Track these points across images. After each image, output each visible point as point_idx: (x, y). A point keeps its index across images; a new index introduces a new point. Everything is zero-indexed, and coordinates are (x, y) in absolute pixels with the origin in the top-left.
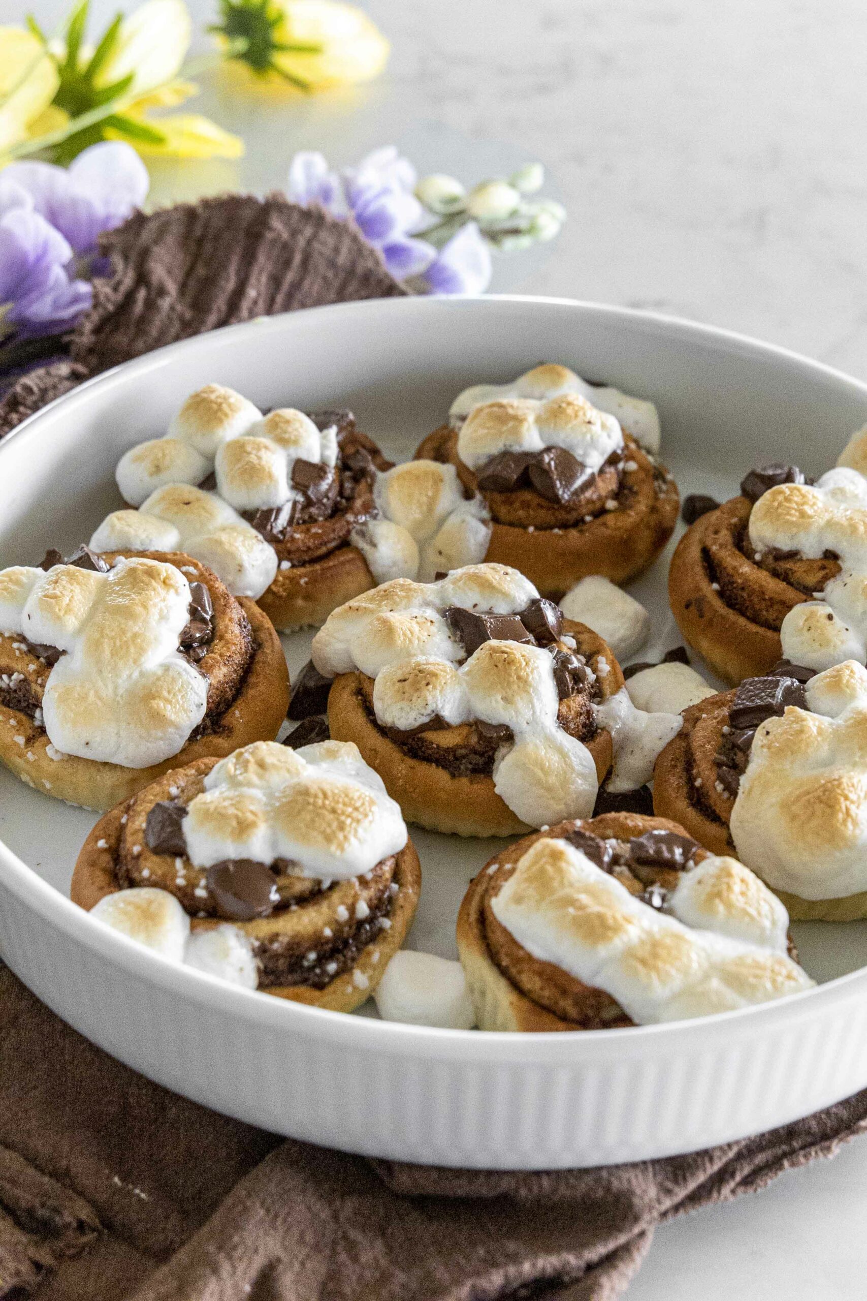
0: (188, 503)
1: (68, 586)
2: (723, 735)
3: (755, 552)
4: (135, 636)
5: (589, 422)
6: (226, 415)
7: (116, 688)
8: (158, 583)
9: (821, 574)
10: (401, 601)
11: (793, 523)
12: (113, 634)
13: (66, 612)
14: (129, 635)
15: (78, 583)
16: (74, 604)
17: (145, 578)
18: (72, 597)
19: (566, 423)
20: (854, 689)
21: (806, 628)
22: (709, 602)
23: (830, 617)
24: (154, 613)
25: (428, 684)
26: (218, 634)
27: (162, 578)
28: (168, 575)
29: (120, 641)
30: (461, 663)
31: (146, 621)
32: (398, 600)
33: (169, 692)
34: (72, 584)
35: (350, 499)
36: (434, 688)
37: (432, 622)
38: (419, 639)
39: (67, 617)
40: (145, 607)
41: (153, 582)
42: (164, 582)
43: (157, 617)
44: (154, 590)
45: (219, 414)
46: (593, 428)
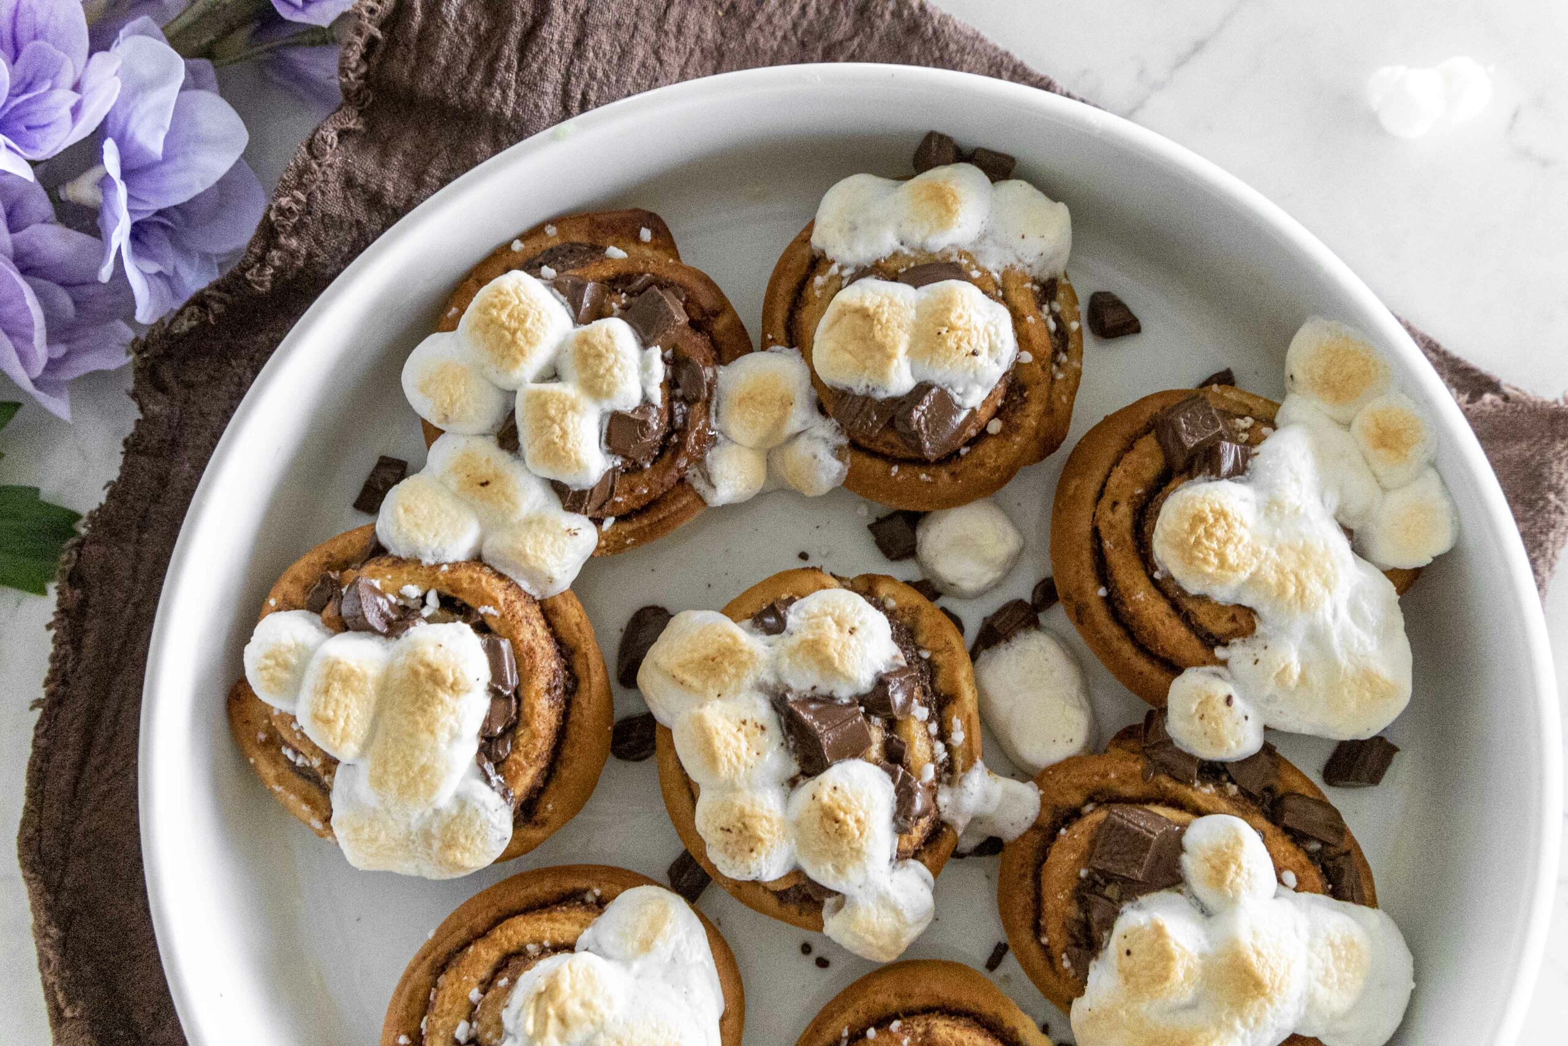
0: (485, 484)
1: (342, 698)
2: (1079, 878)
3: (1156, 569)
4: (424, 769)
5: (974, 353)
6: (522, 352)
7: (409, 825)
8: (445, 692)
9: (1230, 626)
10: (730, 680)
11: (1208, 575)
12: (398, 769)
13: (342, 740)
14: (416, 768)
15: (353, 691)
16: (351, 726)
17: (429, 686)
18: (348, 717)
19: (947, 358)
20: (1237, 892)
21: (1198, 716)
22: (1092, 615)
23: (1229, 700)
24: (443, 735)
25: (752, 850)
26: (524, 718)
27: (448, 685)
28: (455, 679)
29: (407, 776)
30: (793, 783)
31: (434, 749)
32: (726, 679)
33: (467, 837)
34: (346, 695)
35: (683, 432)
36: (759, 854)
37: (763, 728)
38: (746, 765)
39: (345, 746)
40: (432, 732)
41: (440, 694)
42: (452, 687)
43: (447, 736)
44: (442, 702)
45: (513, 350)
46: (979, 359)
